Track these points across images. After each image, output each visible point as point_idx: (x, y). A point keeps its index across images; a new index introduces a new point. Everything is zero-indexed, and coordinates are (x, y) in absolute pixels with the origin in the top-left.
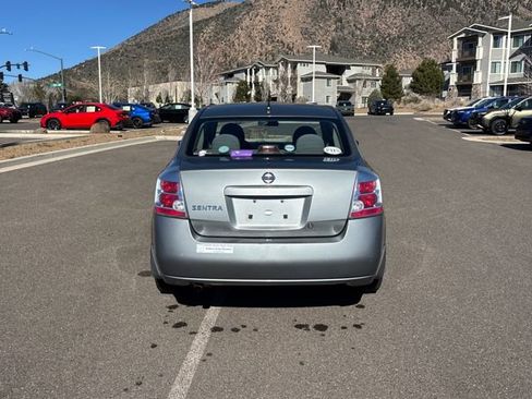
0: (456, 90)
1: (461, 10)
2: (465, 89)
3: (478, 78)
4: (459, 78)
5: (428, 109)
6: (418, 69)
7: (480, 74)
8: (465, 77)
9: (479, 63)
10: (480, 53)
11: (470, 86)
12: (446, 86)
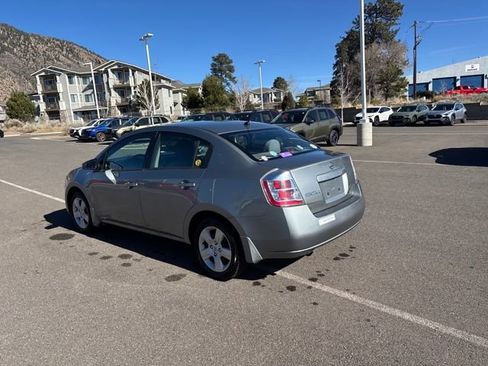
0: (46, 115)
1: (15, 54)
2: (54, 114)
3: (62, 105)
4: (47, 106)
5: (33, 131)
6: (11, 99)
7: (64, 103)
8: (52, 106)
9: (61, 95)
10: (60, 88)
11: (58, 112)
12: (37, 112)
